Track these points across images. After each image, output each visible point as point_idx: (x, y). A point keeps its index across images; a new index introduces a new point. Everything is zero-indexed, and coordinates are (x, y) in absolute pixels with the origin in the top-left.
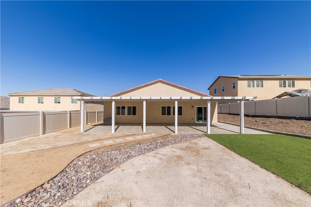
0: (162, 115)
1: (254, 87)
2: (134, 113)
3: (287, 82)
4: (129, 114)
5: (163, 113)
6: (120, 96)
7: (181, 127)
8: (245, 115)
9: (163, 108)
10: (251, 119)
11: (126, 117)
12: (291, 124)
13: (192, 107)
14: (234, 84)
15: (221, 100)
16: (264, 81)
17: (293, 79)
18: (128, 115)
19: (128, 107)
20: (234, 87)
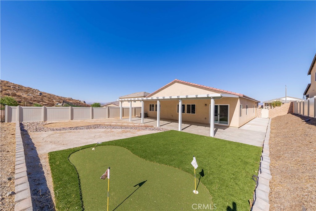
0: (178, 112)
6: (151, 97)
7: (183, 124)
18: (156, 111)
19: (156, 105)
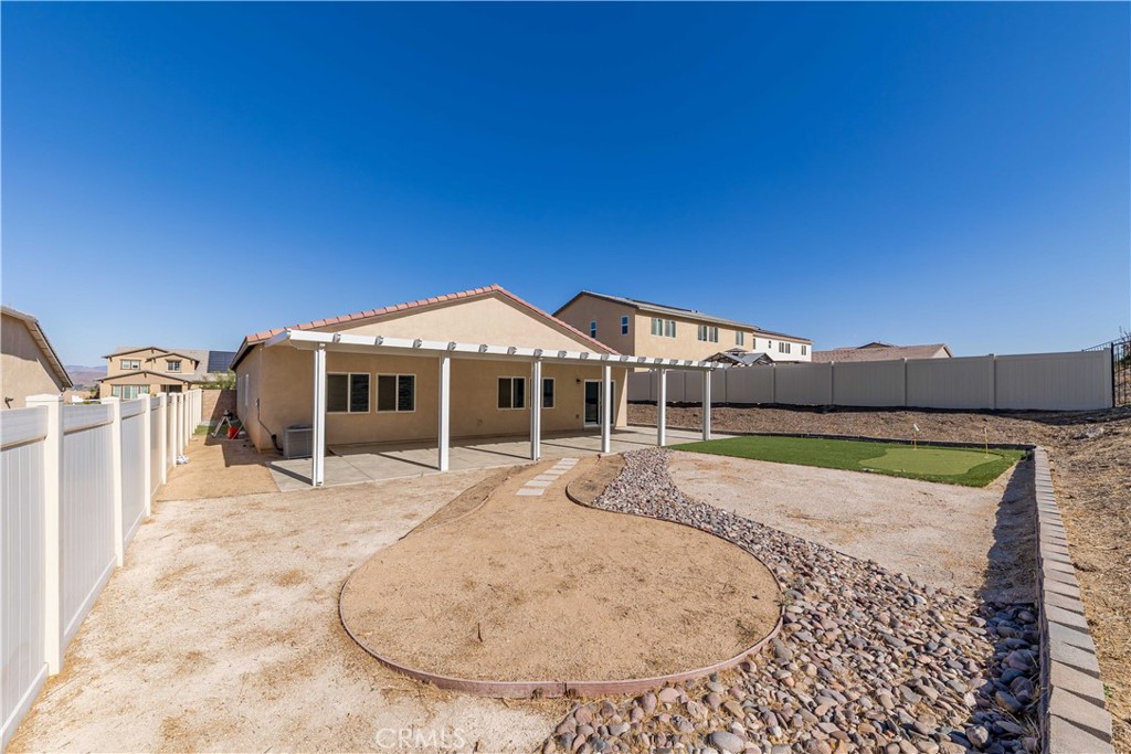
0: (500, 406)
1: (661, 334)
2: (407, 404)
3: (708, 328)
4: (386, 404)
5: (504, 402)
8: (669, 404)
9: (504, 383)
10: (680, 410)
11: (374, 418)
12: (756, 416)
13: (578, 381)
14: (625, 320)
15: (620, 362)
16: (677, 323)
17: (716, 325)
18: (380, 408)
19: (380, 377)
20: (625, 330)
